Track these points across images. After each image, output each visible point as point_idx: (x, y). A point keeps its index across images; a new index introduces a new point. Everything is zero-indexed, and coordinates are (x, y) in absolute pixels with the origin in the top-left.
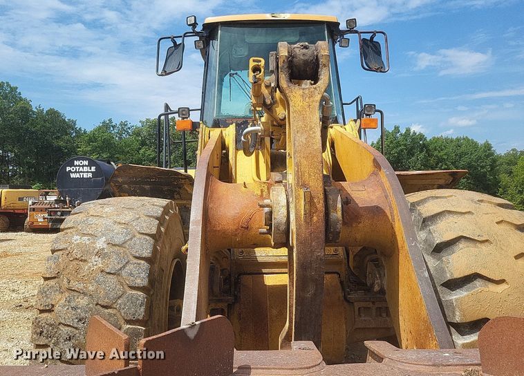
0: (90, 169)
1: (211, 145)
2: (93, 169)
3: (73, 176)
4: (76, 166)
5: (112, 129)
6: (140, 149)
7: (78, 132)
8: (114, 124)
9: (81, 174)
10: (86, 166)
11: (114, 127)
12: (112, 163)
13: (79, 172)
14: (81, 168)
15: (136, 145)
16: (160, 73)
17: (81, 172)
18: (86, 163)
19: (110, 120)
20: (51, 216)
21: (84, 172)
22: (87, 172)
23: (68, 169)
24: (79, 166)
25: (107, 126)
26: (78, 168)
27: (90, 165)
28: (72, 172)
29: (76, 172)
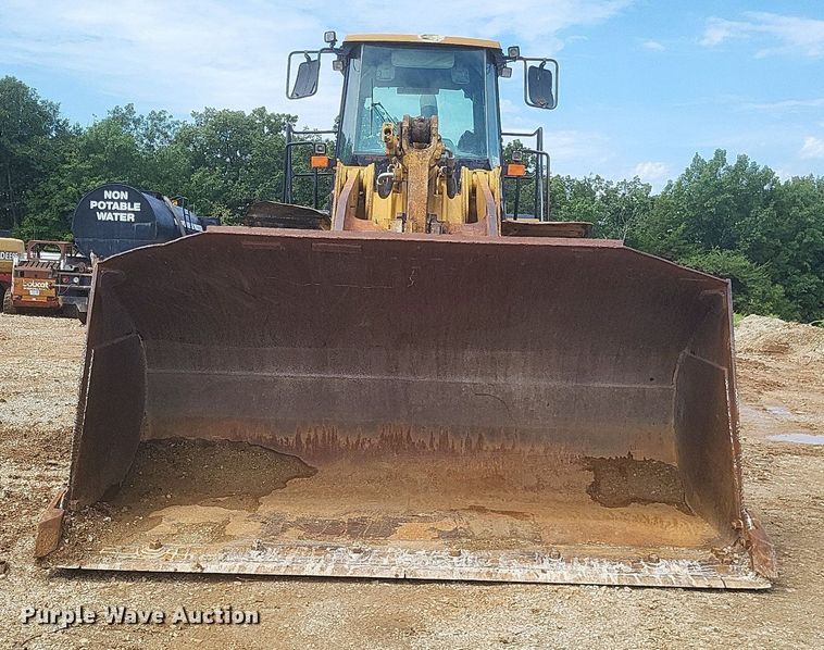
0: (132, 206)
1: (349, 186)
2: (137, 206)
3: (101, 216)
4: (108, 200)
5: (132, 126)
6: (193, 171)
7: (62, 128)
8: (137, 116)
9: (116, 214)
10: (124, 200)
11: (137, 122)
12: (166, 198)
13: (112, 211)
14: (116, 203)
15: (184, 163)
16: (290, 95)
17: (116, 211)
18: (125, 196)
19: (130, 108)
20: (62, 283)
21: (120, 211)
22: (127, 212)
23: (93, 204)
24: (112, 200)
25: (122, 118)
26: (110, 203)
27: (131, 200)
28: (100, 211)
29: (106, 210)
